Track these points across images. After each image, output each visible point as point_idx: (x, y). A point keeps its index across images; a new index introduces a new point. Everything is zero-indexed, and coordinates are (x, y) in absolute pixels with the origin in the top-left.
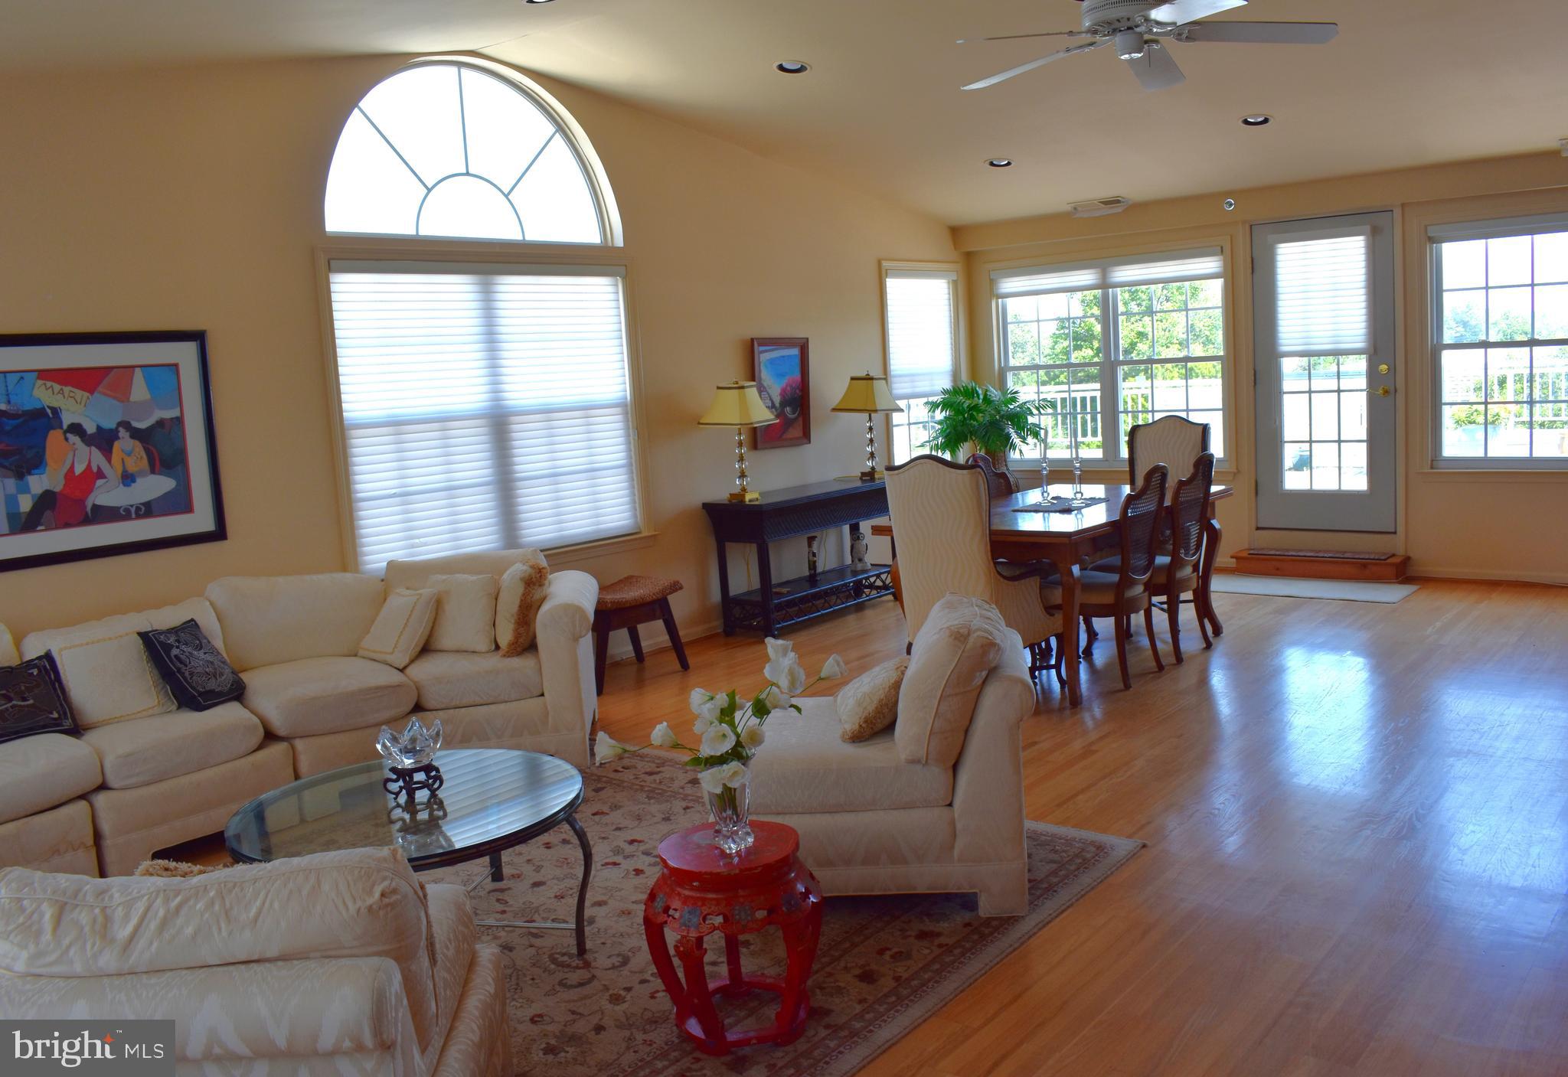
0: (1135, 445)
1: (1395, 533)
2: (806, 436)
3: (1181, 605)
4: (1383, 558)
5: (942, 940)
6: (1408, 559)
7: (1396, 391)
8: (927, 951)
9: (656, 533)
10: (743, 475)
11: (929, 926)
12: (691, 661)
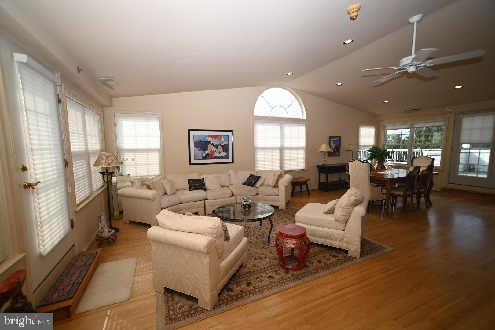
2: (339, 155)
3: (421, 197)
5: (338, 258)
8: (334, 260)
9: (307, 170)
10: (325, 161)
11: (336, 254)
12: (310, 193)
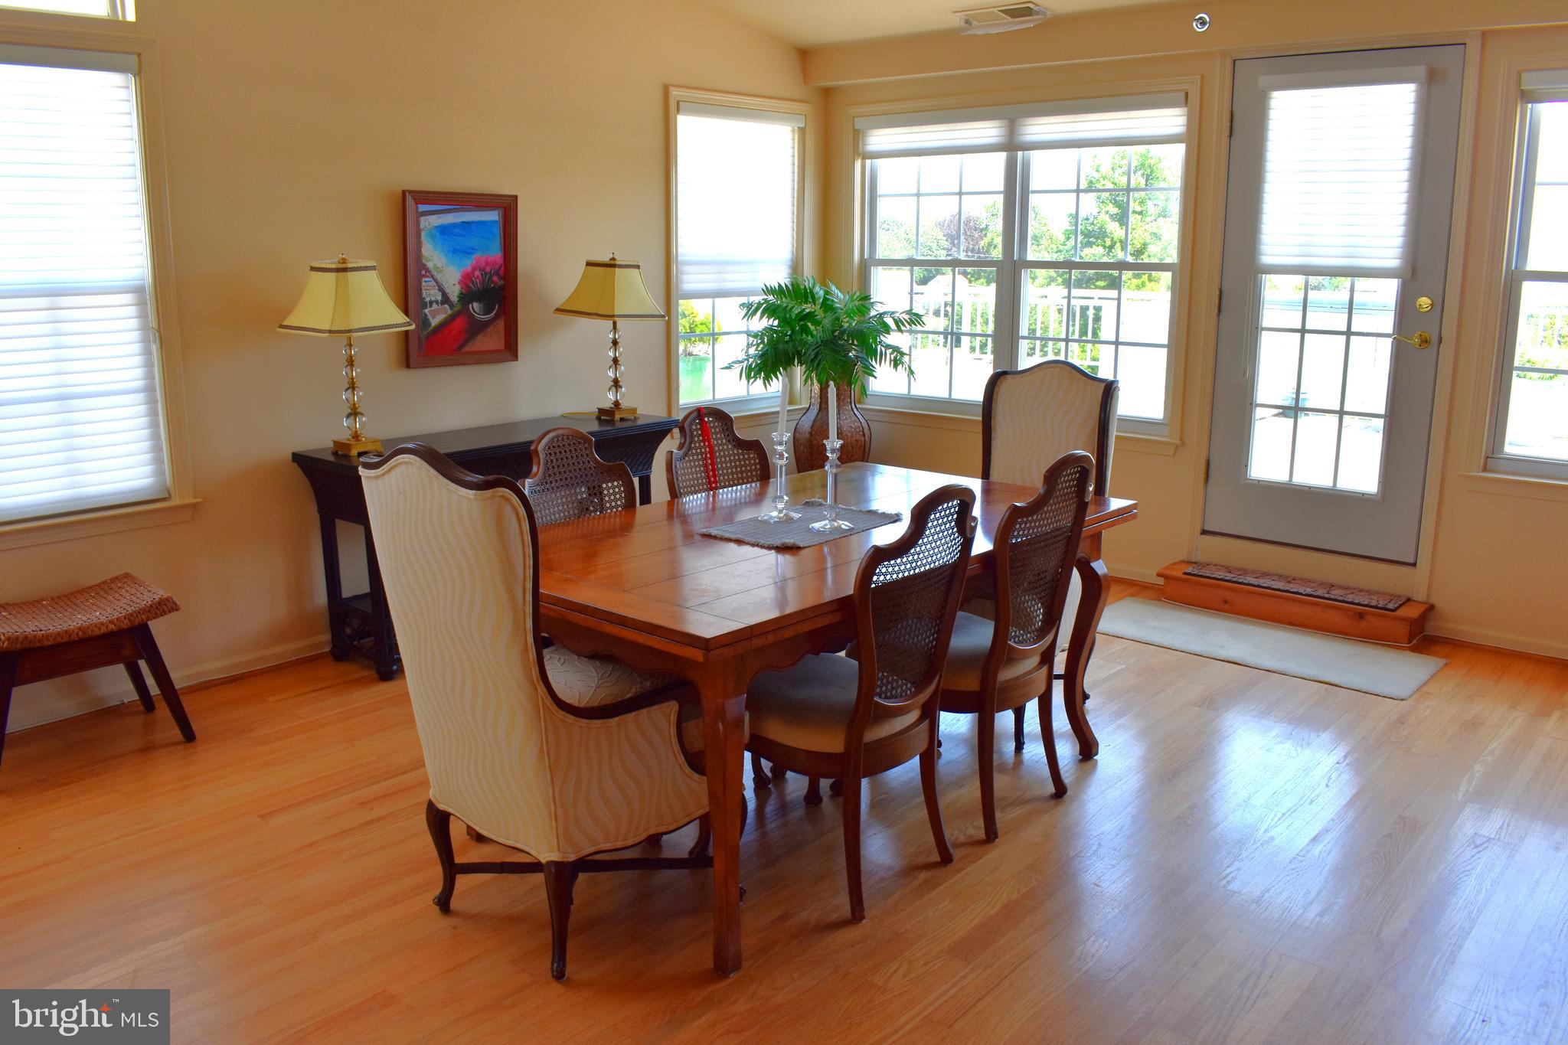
0: (994, 405)
1: (1414, 565)
2: (510, 349)
4: (1391, 606)
6: (1431, 608)
7: (1440, 341)
9: (198, 500)
10: (354, 413)
